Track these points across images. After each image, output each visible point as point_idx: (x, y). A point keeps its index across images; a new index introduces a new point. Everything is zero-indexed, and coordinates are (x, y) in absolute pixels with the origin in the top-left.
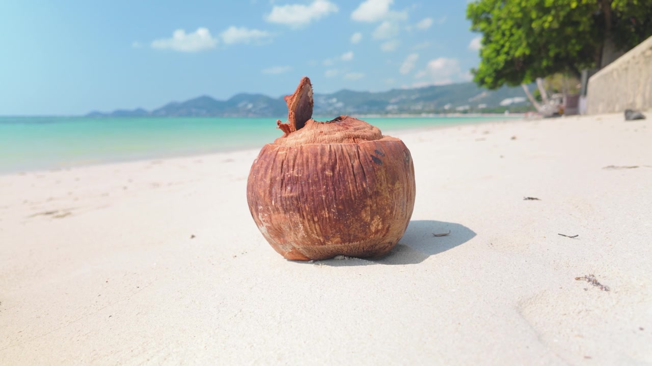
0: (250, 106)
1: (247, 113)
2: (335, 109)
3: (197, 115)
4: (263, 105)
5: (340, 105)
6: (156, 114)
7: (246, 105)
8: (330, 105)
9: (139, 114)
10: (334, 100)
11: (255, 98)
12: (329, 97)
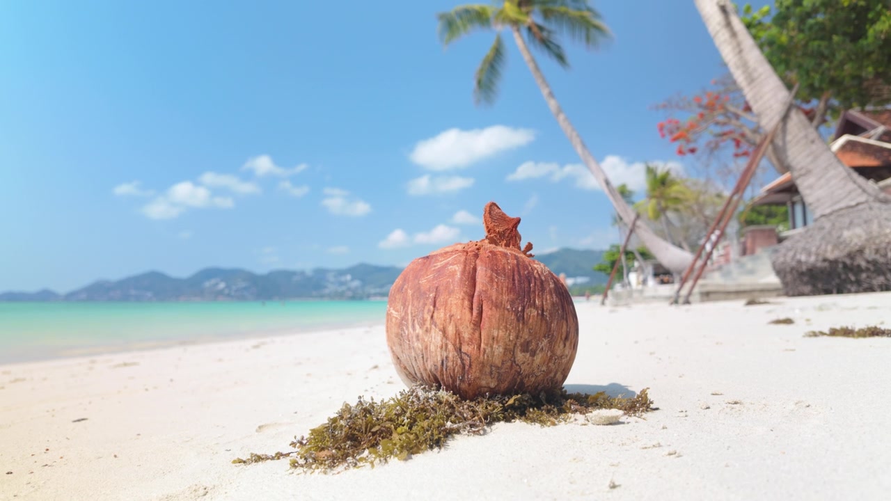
0: (222, 285)
1: (216, 295)
2: (349, 289)
3: (138, 299)
4: (242, 284)
5: (356, 283)
6: (72, 298)
7: (217, 284)
8: (342, 284)
9: (45, 297)
10: (349, 277)
11: (228, 275)
12: (341, 273)
